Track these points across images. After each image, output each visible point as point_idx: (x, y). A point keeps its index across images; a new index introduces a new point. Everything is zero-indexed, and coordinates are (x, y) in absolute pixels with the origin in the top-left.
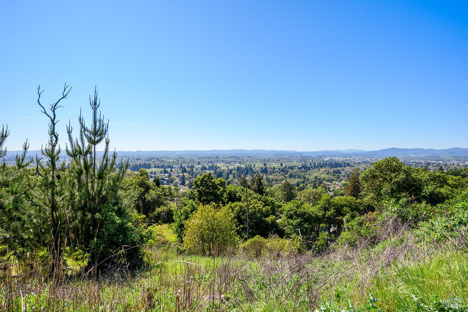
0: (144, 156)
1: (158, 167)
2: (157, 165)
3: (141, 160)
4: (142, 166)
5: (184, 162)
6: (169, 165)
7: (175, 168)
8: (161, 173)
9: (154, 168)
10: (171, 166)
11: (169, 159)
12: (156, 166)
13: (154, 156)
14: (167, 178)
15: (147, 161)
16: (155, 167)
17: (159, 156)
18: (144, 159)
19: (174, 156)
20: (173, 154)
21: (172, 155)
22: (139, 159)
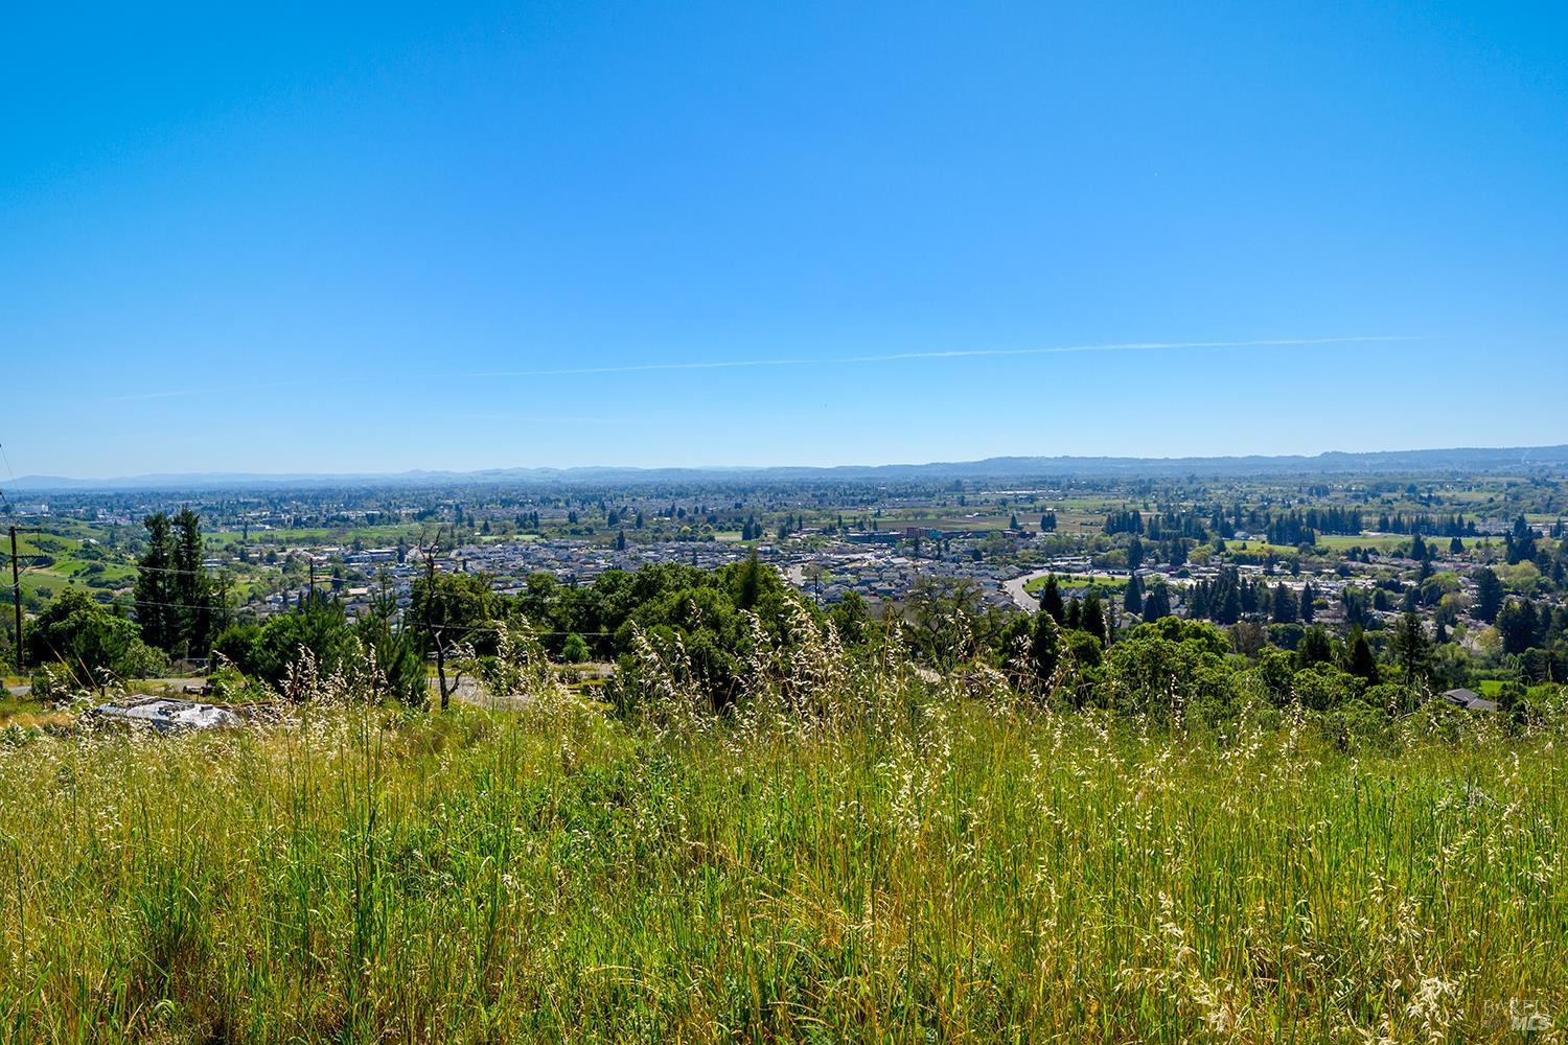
0: (1352, 475)
1: (1398, 528)
2: (1390, 519)
3: (1332, 495)
4: (1319, 523)
5: (1548, 505)
6: (1452, 519)
7: (1486, 534)
8: (1398, 555)
9: (1379, 531)
10: (1466, 523)
11: (1470, 489)
12: (1386, 520)
13: (1401, 474)
14: (1413, 583)
15: (1356, 497)
16: (1384, 527)
17: (1428, 476)
18: (1348, 490)
19: (1507, 474)
20: (1507, 462)
21: (1500, 469)
22: (1322, 491)
